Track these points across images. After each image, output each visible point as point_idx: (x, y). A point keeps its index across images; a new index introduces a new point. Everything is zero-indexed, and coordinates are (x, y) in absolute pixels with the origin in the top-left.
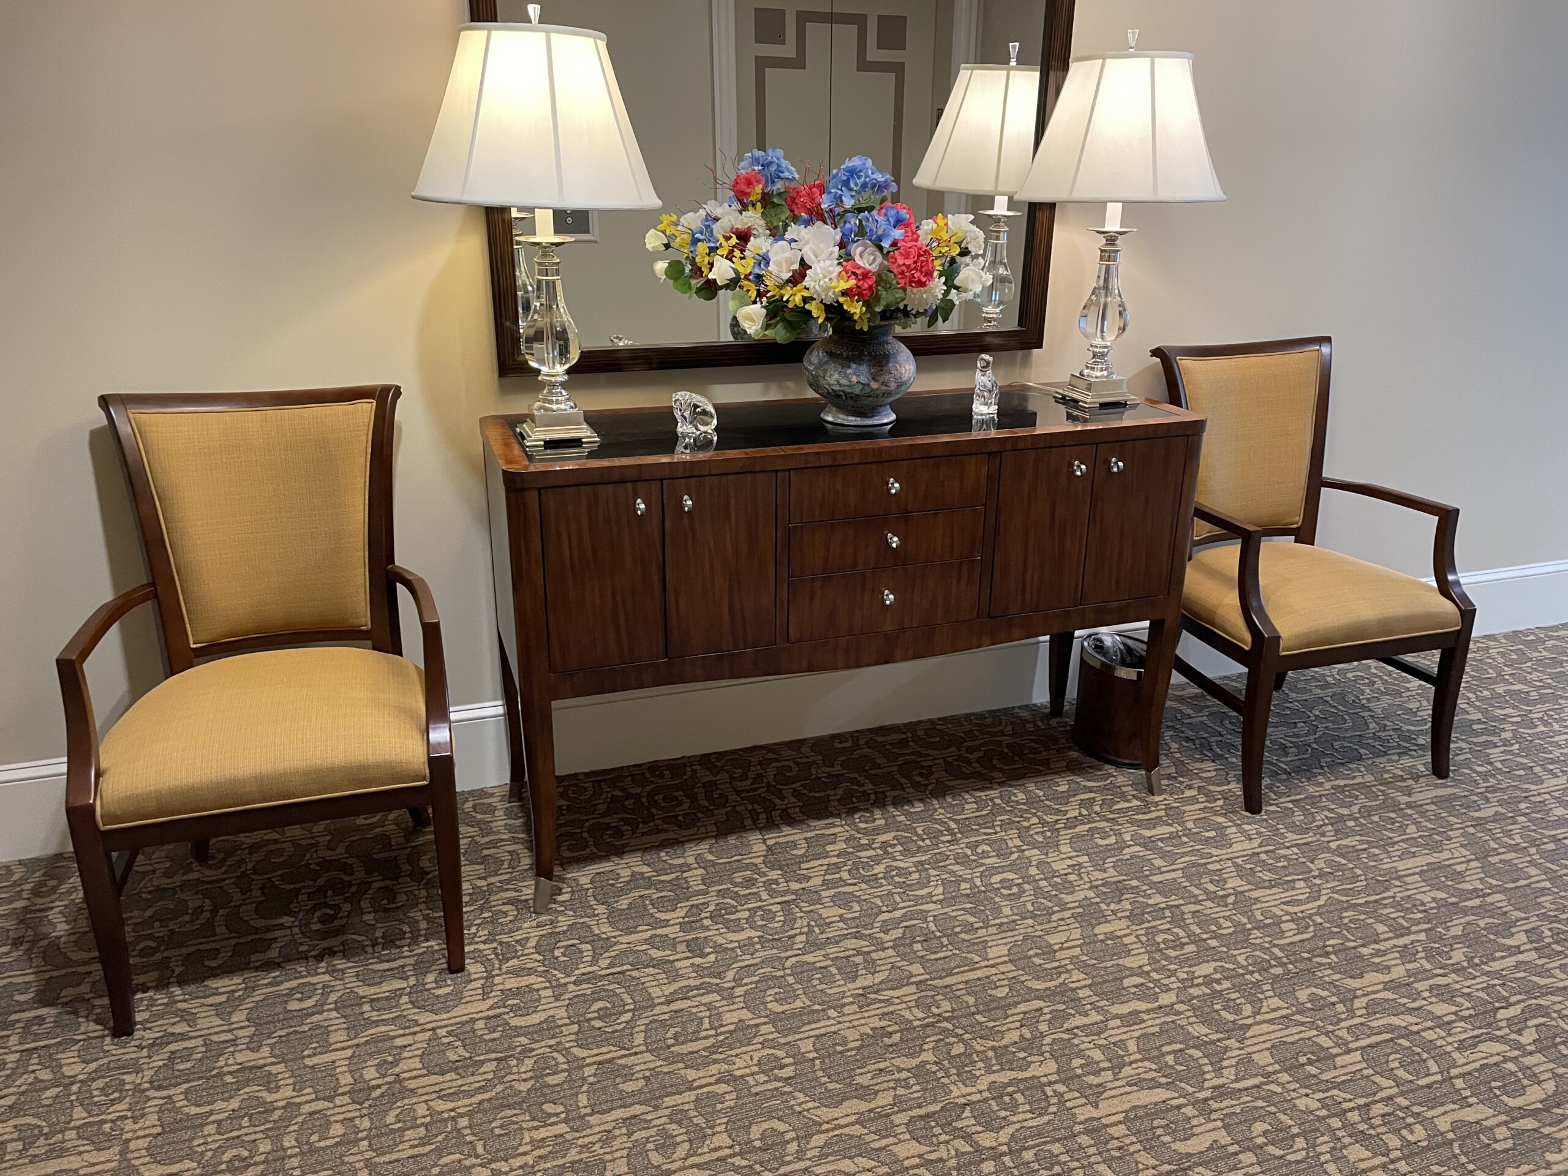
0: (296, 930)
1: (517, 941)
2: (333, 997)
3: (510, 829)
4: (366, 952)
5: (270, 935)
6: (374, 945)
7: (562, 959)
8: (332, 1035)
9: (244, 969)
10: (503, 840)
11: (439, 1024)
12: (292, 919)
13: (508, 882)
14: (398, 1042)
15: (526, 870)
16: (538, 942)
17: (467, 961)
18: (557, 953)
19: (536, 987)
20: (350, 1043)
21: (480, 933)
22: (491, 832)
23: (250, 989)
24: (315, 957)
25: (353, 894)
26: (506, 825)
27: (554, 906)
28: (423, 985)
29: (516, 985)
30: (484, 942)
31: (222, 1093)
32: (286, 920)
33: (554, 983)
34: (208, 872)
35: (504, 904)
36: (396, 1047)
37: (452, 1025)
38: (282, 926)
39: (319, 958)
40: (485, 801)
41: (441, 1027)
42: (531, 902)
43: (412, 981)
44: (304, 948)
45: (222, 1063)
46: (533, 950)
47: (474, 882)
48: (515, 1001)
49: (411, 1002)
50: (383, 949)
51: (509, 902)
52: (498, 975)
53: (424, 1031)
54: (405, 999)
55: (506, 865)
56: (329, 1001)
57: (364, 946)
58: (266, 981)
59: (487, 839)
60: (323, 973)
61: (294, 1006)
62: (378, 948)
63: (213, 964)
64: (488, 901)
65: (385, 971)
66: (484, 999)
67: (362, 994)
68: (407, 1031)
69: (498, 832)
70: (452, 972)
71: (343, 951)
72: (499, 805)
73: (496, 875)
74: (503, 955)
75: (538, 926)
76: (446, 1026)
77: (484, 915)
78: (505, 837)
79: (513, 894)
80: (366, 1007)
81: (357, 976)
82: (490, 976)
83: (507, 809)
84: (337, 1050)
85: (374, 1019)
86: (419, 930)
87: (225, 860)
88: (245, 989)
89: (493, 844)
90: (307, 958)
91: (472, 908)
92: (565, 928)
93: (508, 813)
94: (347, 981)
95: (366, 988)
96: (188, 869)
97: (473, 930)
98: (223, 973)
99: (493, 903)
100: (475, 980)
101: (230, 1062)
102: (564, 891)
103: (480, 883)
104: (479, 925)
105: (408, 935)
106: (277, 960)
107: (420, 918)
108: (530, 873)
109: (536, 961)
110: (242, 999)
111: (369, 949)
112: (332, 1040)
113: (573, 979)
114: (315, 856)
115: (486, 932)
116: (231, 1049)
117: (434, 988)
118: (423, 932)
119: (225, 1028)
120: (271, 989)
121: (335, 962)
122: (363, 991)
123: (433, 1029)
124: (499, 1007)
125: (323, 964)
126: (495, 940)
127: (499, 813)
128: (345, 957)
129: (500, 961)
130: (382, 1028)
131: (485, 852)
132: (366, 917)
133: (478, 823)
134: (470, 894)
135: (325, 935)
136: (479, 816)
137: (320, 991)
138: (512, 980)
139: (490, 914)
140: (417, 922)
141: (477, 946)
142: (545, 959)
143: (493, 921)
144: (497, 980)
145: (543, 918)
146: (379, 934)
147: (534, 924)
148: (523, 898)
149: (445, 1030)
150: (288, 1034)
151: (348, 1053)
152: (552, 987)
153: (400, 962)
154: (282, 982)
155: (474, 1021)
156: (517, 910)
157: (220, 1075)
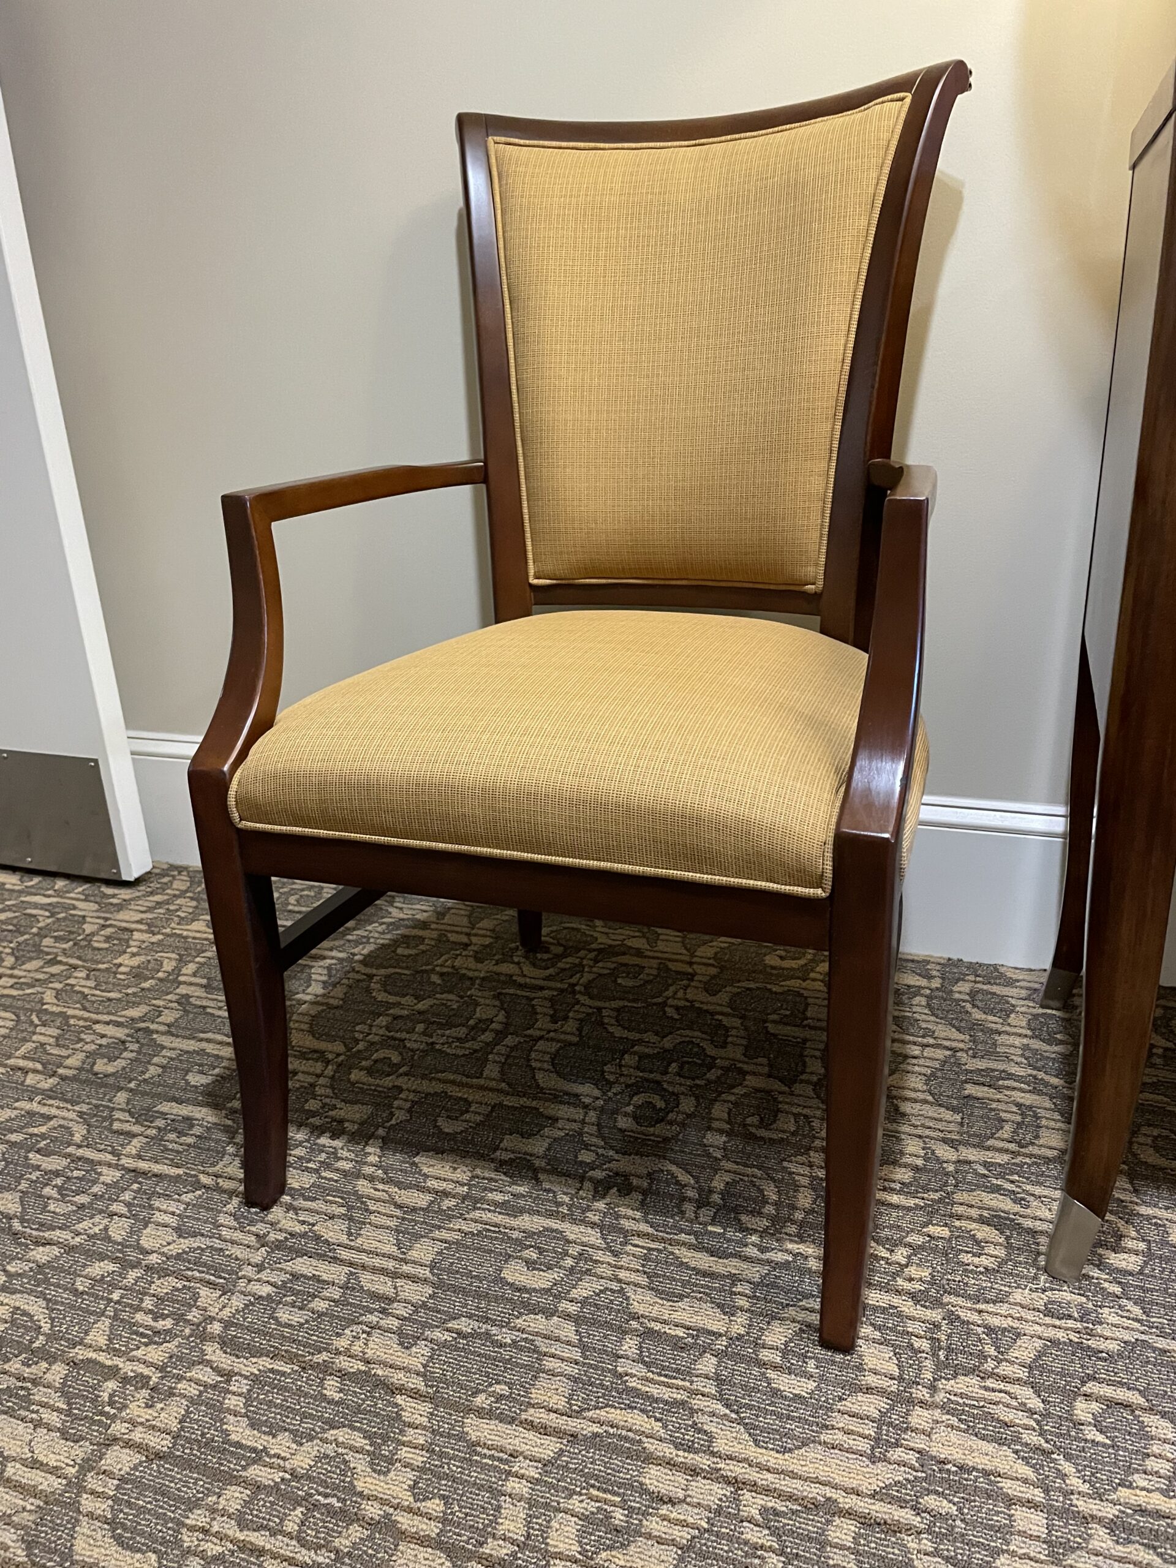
0: (592, 1116)
1: (990, 1330)
2: (585, 1289)
3: (1032, 1058)
4: (683, 1213)
5: (552, 1109)
6: (702, 1203)
7: (1092, 1434)
8: (543, 1381)
9: (481, 1157)
10: (1010, 1076)
11: (753, 1475)
12: (597, 1093)
13: (1003, 1171)
14: (656, 1478)
15: (1048, 1160)
16: (1040, 1355)
17: (865, 1330)
18: (1083, 1410)
19: (1007, 1486)
20: (561, 1422)
21: (912, 1271)
22: (991, 1053)
23: (472, 1201)
24: (596, 1183)
25: (709, 1082)
26: (1026, 1047)
27: (1095, 1273)
28: (758, 1345)
29: (957, 1455)
30: (914, 1296)
31: (305, 1416)
32: (587, 1090)
33: (1058, 1501)
34: (527, 969)
35: (982, 1220)
36: (643, 1490)
37: (780, 1495)
38: (574, 1099)
39: (601, 1189)
40: (995, 989)
41: (754, 1487)
42: (1043, 1240)
43: (738, 1327)
44: (586, 1157)
45: (342, 1343)
46: (1023, 1374)
47: (932, 1144)
48: (946, 1507)
49: (718, 1380)
50: (713, 1222)
51: (997, 1221)
52: (923, 1404)
53: (714, 1475)
54: (708, 1364)
55: (1007, 1131)
56: (574, 1293)
57: (684, 1199)
58: (499, 1197)
59: (981, 1064)
60: (593, 1225)
61: (515, 1273)
62: (706, 1214)
63: (448, 1127)
64: (947, 1200)
65: (698, 1272)
66: (873, 1459)
67: (637, 1308)
68: (681, 1456)
69: (1007, 1058)
70: (825, 1344)
71: (645, 1193)
72: (1022, 1006)
73: (980, 1146)
74: (949, 1350)
75: (1048, 1313)
76: (767, 1491)
77: (931, 1229)
78: (1020, 1071)
79: (1007, 1205)
80: (630, 1346)
81: (646, 1258)
82: (903, 1400)
83: (1036, 1016)
84: (530, 1425)
85: (633, 1383)
86: (794, 1208)
87: (559, 957)
88: (464, 1198)
89: (991, 1080)
90: (582, 1179)
91: (911, 1202)
92: (1113, 1346)
93: (1036, 1028)
94: (624, 1261)
95: (649, 1297)
96: (507, 958)
97: (900, 1255)
98: (452, 1151)
99: (960, 1210)
100: (869, 1390)
101: (357, 1348)
102: (1130, 1244)
103: (944, 1152)
104: (916, 1249)
105: (769, 1209)
106: (537, 1163)
107: (805, 1181)
108: (1054, 1170)
109: (1023, 1407)
110: (448, 1216)
111: (689, 1208)
112: (536, 1395)
113: (1110, 1511)
114: (680, 994)
115: (926, 1274)
116: (373, 1318)
117: (775, 1367)
118: (799, 1216)
119: (391, 1265)
120: (498, 1219)
121: (623, 1210)
122: (642, 1302)
123: (737, 1484)
124: (902, 1503)
125: (600, 1205)
126: (938, 1303)
127: (1018, 1021)
128: (643, 1206)
129: (939, 1366)
130: (637, 1420)
131: (970, 1089)
132: (712, 1138)
133: (973, 1027)
134: (916, 1169)
135: (633, 1146)
136: (977, 1015)
137: (569, 1262)
138: (954, 1436)
139: (945, 1232)
140: (796, 1187)
141: (896, 1301)
142: (1046, 1415)
143: (947, 1252)
144: (920, 1417)
145: (1065, 1295)
146: (718, 1183)
147: (1040, 1302)
148: (1028, 1223)
149: (761, 1500)
150: (474, 1335)
151: (549, 1447)
152: (1048, 1510)
153: (732, 1266)
154: (522, 1211)
155: (831, 1510)
156: (1009, 1246)
157: (325, 1369)
